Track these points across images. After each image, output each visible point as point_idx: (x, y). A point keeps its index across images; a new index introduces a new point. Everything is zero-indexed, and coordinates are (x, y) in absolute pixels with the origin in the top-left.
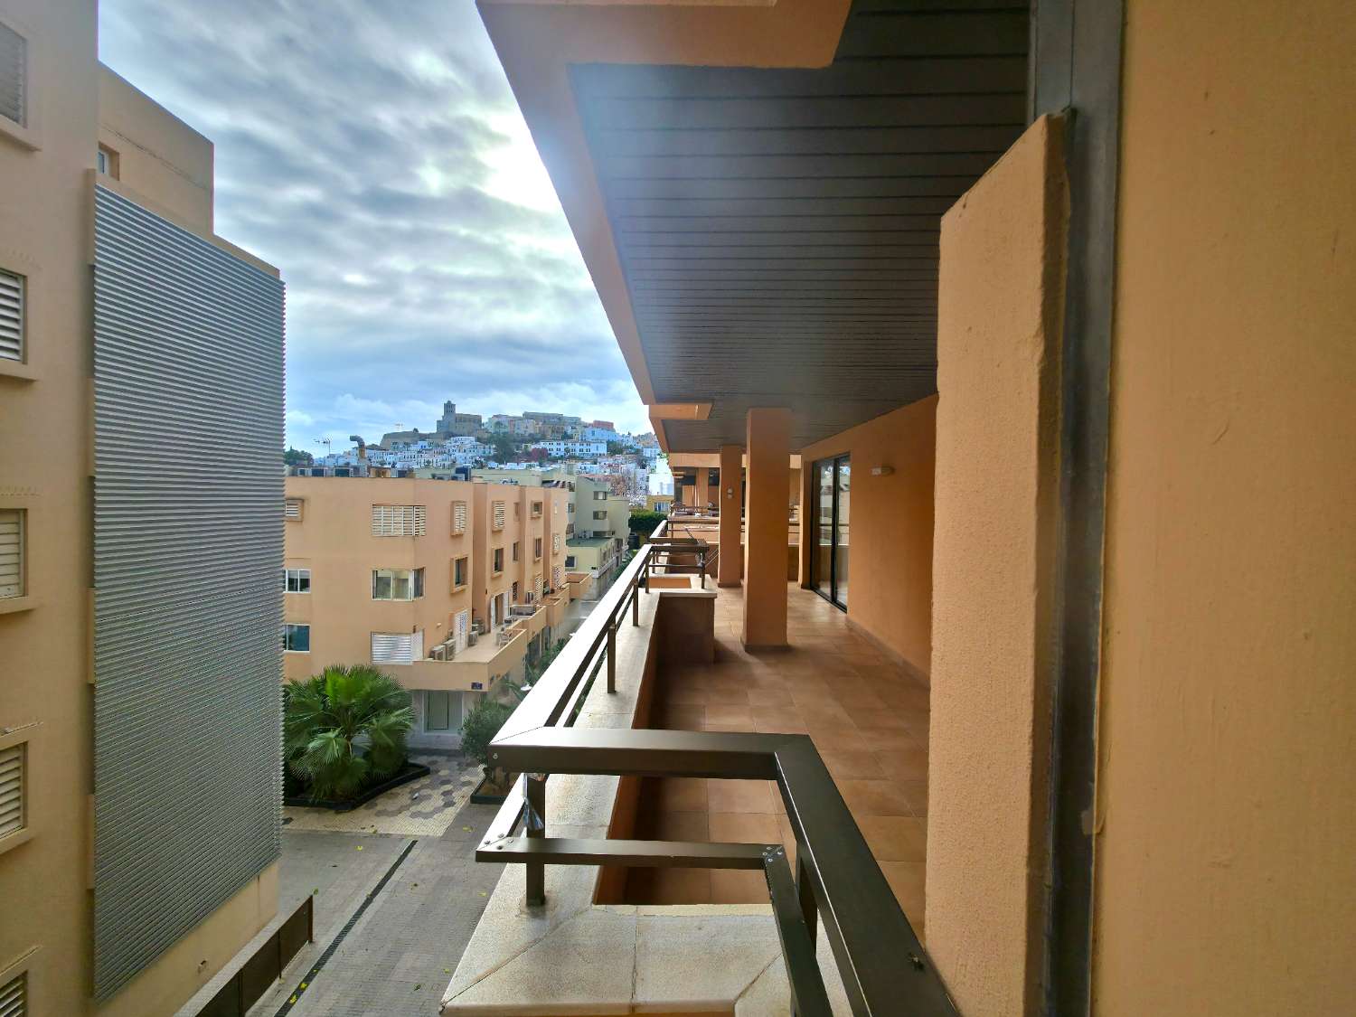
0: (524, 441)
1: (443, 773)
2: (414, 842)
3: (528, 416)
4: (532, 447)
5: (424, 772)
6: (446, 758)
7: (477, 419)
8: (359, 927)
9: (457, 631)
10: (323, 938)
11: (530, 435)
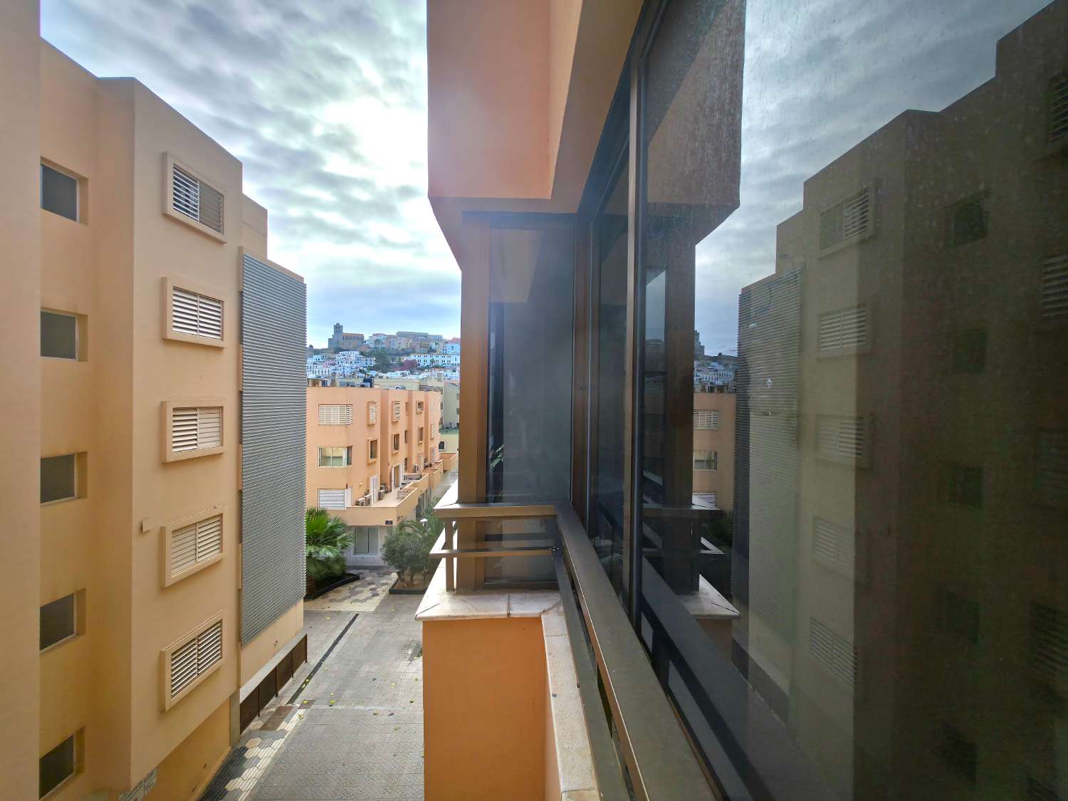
0: (398, 354)
1: (368, 579)
2: (357, 615)
3: (401, 335)
4: (405, 359)
5: (356, 578)
6: (368, 571)
7: (360, 338)
8: (332, 655)
9: (371, 490)
10: (313, 660)
11: (403, 349)
